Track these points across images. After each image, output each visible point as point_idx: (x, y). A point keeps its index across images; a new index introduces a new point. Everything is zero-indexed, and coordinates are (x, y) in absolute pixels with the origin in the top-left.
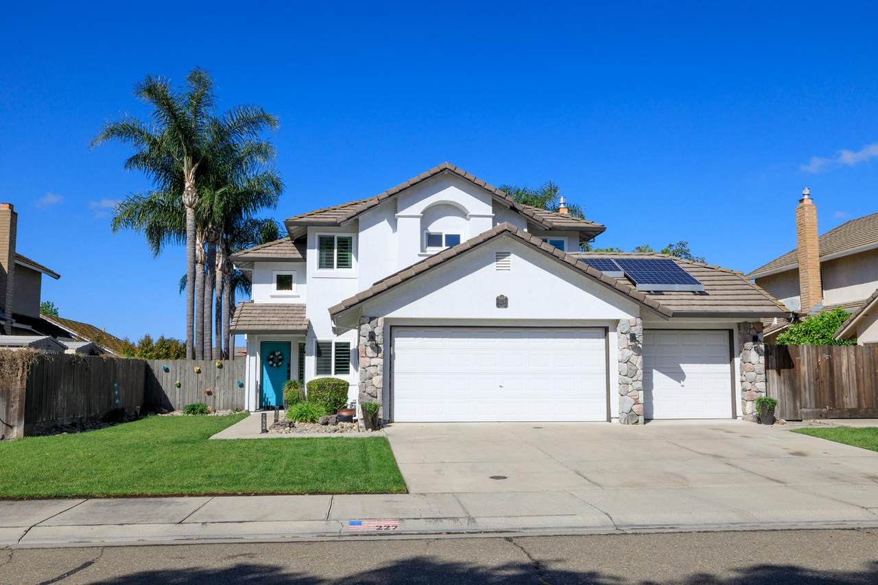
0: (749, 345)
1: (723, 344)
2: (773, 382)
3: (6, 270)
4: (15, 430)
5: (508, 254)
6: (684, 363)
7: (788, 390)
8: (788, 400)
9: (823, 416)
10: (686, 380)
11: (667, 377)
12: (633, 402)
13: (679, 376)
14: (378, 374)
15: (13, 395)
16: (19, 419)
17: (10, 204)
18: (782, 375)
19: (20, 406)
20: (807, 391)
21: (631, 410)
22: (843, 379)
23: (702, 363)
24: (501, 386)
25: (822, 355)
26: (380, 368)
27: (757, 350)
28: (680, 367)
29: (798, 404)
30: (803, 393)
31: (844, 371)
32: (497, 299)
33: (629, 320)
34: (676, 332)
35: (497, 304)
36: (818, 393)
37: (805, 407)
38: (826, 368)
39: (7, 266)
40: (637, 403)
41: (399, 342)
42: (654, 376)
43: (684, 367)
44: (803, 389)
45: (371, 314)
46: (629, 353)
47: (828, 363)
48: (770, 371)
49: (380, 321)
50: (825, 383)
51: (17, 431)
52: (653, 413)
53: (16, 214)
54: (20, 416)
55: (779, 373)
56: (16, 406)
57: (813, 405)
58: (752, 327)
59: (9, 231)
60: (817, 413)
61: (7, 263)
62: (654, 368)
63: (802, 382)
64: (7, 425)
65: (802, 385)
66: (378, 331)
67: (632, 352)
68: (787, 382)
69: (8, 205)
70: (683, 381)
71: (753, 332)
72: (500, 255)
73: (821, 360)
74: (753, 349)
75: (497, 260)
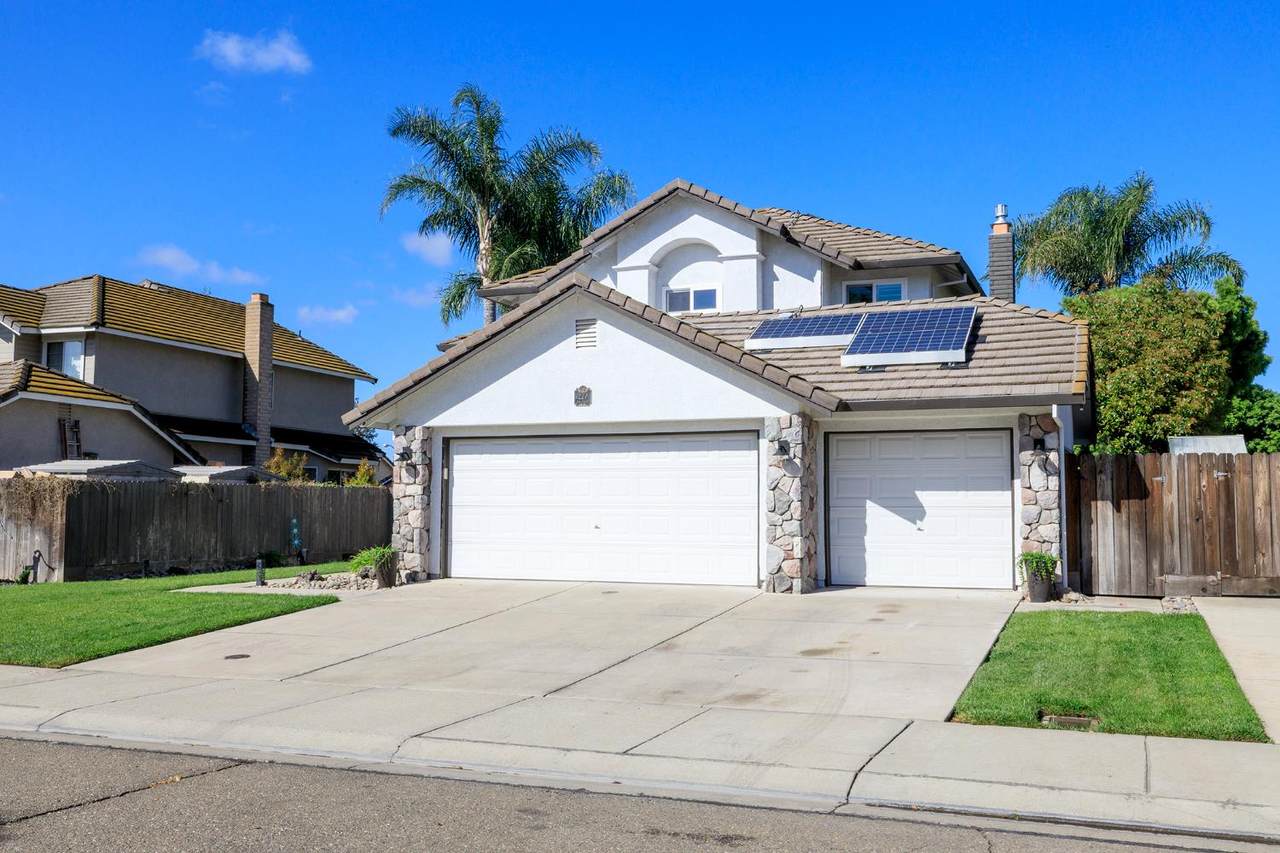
0: (1026, 456)
1: (1000, 455)
2: (1105, 524)
3: (257, 377)
4: (56, 572)
5: (592, 322)
6: (923, 490)
7: (1136, 542)
8: (1135, 556)
9: (1210, 589)
10: (926, 519)
11: (892, 514)
12: (782, 555)
13: (913, 512)
14: (414, 508)
15: (55, 532)
16: (60, 561)
17: (261, 295)
18: (1123, 510)
19: (61, 546)
20: (1177, 542)
21: (780, 569)
22: (1258, 522)
23: (957, 488)
24: (597, 527)
25: (1210, 473)
26: (418, 498)
27: (1045, 465)
28: (915, 498)
29: (1156, 566)
30: (1167, 548)
31: (1260, 500)
32: (576, 392)
33: (779, 420)
34: (911, 435)
35: (576, 401)
36: (1200, 547)
37: (1172, 572)
38: (1219, 496)
39: (257, 370)
40: (788, 557)
41: (459, 461)
42: (868, 512)
43: (925, 497)
44: (1167, 539)
45: (408, 423)
46: (779, 472)
47: (1222, 489)
48: (1099, 503)
49: (418, 432)
50: (1215, 527)
51: (58, 575)
52: (865, 576)
53: (272, 306)
54: (60, 557)
55: (1117, 508)
56: (57, 545)
57: (1188, 567)
58: (1034, 422)
59: (259, 328)
60: (1196, 584)
61: (257, 365)
62: (870, 499)
63: (1166, 524)
64: (50, 567)
65: (1166, 530)
66: (416, 446)
67: (782, 472)
68: (1134, 525)
69: (258, 296)
70: (921, 520)
71: (1037, 433)
72: (582, 325)
73: (1208, 482)
74: (1035, 465)
75: (578, 332)
